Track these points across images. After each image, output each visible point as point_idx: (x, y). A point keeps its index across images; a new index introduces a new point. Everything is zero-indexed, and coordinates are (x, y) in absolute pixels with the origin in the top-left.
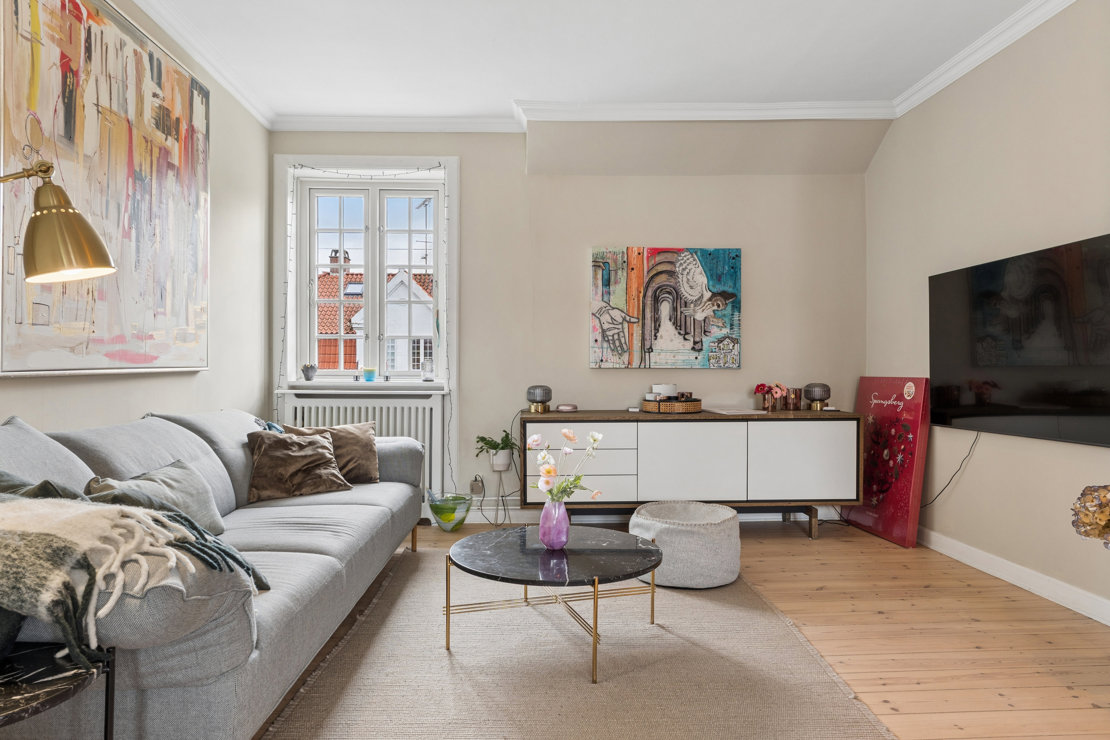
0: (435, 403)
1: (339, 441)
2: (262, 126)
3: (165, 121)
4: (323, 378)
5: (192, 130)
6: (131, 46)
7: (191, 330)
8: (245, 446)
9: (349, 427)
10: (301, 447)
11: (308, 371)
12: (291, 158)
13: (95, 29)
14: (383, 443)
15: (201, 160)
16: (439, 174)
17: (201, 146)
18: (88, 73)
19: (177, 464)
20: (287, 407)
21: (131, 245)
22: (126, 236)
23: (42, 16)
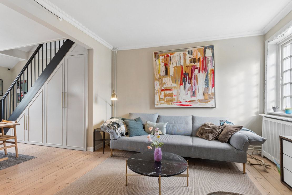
3: (194, 61)
5: (205, 57)
6: (182, 53)
12: (268, 40)
13: (172, 56)
15: (210, 62)
17: (209, 59)
18: (170, 63)
20: (263, 119)
21: (182, 87)
22: (181, 84)
23: (161, 61)
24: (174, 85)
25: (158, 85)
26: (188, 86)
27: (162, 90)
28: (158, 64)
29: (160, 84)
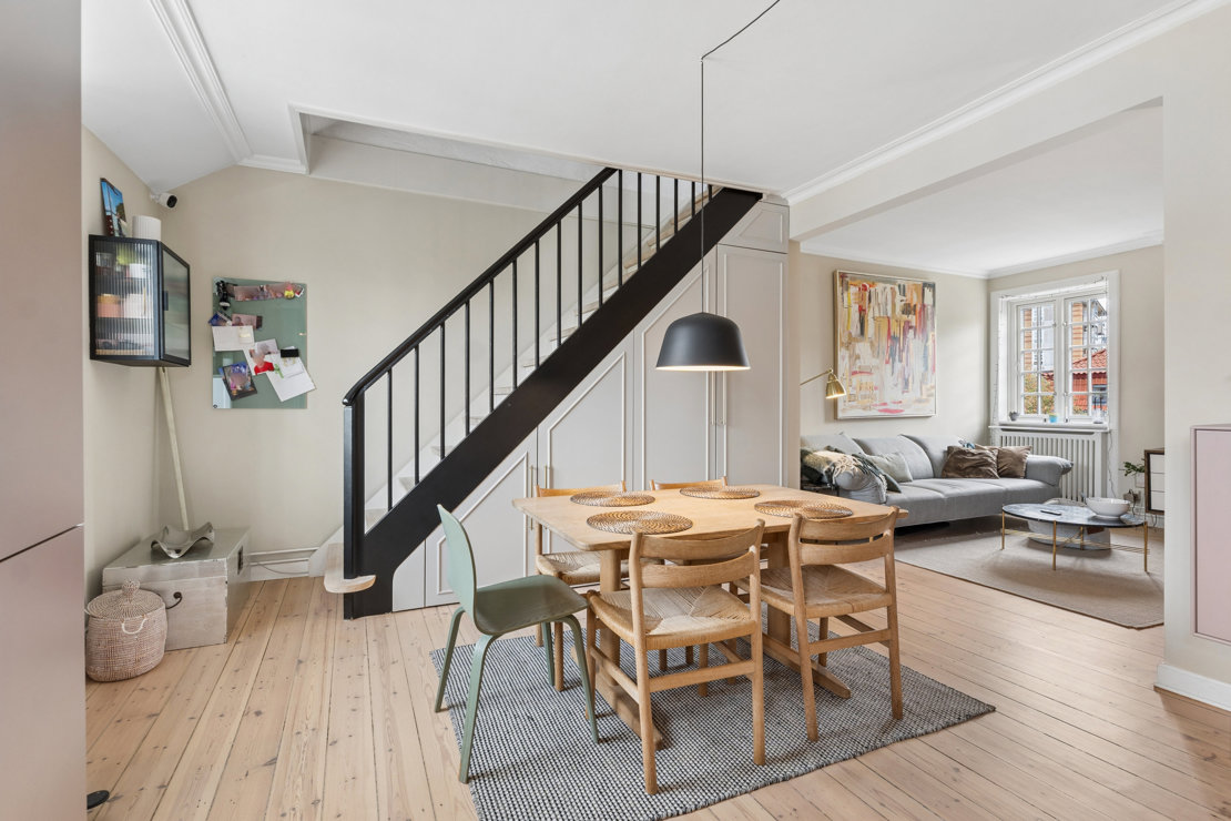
0: (1097, 438)
1: (1001, 455)
2: (980, 280)
3: (908, 309)
4: (1024, 419)
5: (924, 306)
6: (889, 286)
7: (924, 397)
8: (944, 452)
9: (1012, 448)
10: (973, 454)
11: (1013, 416)
12: (1002, 292)
13: (872, 289)
14: (1032, 458)
15: (930, 316)
16: (1102, 284)
17: (929, 311)
18: (870, 307)
19: (896, 454)
20: (997, 435)
21: (889, 367)
22: (887, 362)
23: (852, 297)
24: (875, 362)
25: (847, 360)
26: (898, 365)
27: (855, 373)
28: (846, 304)
29: (850, 357)
